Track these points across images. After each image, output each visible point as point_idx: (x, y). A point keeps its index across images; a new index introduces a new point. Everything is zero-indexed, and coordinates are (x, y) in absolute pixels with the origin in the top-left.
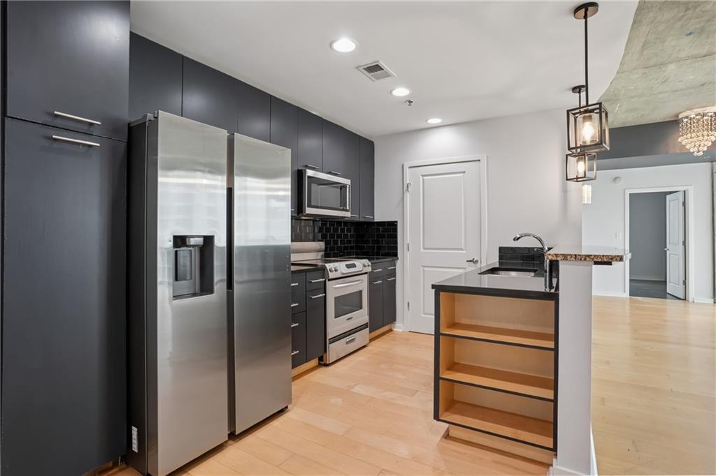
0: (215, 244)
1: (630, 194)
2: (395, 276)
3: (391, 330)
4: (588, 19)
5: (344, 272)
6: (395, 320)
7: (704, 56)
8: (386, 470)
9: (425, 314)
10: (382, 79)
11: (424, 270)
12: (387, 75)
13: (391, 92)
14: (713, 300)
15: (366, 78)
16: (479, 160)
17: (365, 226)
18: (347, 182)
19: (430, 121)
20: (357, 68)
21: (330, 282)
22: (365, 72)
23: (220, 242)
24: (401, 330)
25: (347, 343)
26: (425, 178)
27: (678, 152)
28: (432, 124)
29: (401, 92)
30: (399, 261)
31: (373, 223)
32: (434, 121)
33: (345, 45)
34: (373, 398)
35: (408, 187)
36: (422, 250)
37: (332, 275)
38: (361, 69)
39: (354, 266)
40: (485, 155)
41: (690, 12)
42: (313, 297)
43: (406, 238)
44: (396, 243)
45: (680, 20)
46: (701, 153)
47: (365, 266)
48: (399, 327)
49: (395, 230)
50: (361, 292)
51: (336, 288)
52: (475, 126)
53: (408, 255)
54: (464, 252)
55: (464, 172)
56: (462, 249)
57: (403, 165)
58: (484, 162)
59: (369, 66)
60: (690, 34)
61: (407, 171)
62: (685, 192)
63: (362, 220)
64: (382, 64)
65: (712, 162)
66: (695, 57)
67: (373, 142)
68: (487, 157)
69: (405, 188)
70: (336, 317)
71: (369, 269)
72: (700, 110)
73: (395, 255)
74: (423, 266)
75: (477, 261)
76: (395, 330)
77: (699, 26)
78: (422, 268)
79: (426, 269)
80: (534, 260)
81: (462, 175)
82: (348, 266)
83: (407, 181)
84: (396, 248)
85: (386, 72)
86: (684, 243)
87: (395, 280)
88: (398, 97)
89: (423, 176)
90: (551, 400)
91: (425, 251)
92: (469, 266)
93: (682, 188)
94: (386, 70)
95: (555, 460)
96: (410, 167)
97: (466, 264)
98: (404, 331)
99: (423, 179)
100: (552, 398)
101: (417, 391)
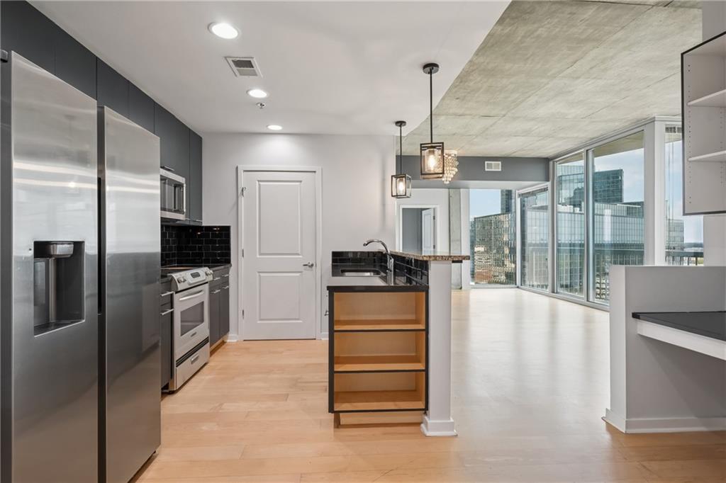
0: (85, 251)
1: (403, 209)
2: (228, 285)
3: (223, 343)
4: (433, 75)
5: (191, 282)
6: (229, 330)
7: (460, 115)
8: (304, 474)
9: (261, 320)
10: (246, 77)
11: (260, 276)
12: (255, 74)
13: (247, 92)
15: (229, 70)
16: (315, 172)
17: (191, 230)
18: (181, 180)
19: (270, 127)
20: (226, 58)
21: (178, 294)
22: (232, 64)
23: (91, 249)
24: (235, 341)
25: (192, 362)
26: (261, 183)
28: (271, 130)
29: (258, 93)
30: (232, 268)
31: (200, 228)
32: (273, 128)
33: (225, 30)
34: (249, 412)
35: (242, 191)
36: (258, 256)
37: (180, 287)
38: (230, 60)
39: (197, 275)
40: (320, 168)
41: (461, 84)
42: (163, 314)
43: (239, 243)
44: (229, 248)
45: (456, 87)
46: (448, 182)
47: (207, 275)
48: (232, 338)
49: (228, 236)
50: (203, 303)
51: (181, 301)
52: (312, 138)
53: (242, 261)
54: (301, 257)
55: (301, 182)
56: (298, 254)
57: (237, 168)
58: (319, 172)
59: (242, 59)
60: (457, 99)
61: (242, 175)
63: (192, 224)
64: (255, 62)
65: (449, 189)
66: (455, 115)
67: (201, 138)
68: (322, 169)
69: (239, 192)
70: (182, 335)
71: (210, 278)
73: (228, 261)
74: (259, 272)
75: (312, 265)
76: (228, 341)
77: (463, 94)
78: (258, 274)
79: (262, 274)
80: (360, 262)
81: (298, 183)
82: (194, 275)
83: (242, 185)
84: (229, 255)
85: (254, 71)
86: (434, 247)
87: (228, 289)
88: (252, 97)
89: (259, 181)
90: (423, 370)
91: (261, 257)
92: (305, 270)
93: (434, 206)
94: (255, 68)
95: (426, 417)
96: (245, 171)
97: (302, 268)
98: (238, 341)
99: (259, 185)
100: (424, 368)
101: (288, 395)
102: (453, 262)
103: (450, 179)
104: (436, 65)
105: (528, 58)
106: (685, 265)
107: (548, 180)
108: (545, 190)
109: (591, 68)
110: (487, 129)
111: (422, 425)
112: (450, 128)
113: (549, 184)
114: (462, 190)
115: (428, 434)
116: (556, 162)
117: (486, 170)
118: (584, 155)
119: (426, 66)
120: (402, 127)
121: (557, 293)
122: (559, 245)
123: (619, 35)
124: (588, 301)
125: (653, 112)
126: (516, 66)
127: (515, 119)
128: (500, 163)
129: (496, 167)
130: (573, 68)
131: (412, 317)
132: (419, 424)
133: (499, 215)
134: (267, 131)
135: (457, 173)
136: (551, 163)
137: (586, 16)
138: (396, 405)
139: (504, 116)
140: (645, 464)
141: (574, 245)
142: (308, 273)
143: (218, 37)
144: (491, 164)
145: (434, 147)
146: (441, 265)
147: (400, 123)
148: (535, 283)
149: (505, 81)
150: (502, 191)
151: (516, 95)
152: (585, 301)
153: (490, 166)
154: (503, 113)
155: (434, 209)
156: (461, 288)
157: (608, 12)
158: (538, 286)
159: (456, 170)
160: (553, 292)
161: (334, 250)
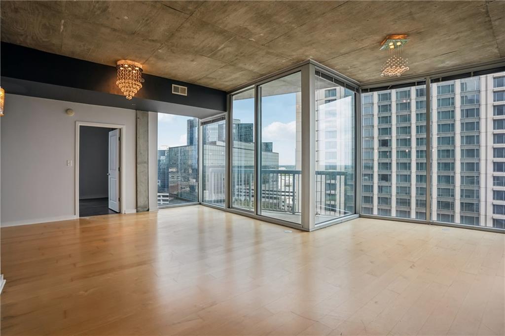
1: (80, 126)
14: (136, 210)
27: (116, 94)
62: (120, 129)
65: (136, 110)
86: (120, 169)
103: (133, 95)
107: (226, 111)
108: (223, 119)
113: (226, 114)
114: (149, 112)
116: (233, 95)
117: (173, 92)
128: (186, 88)
129: (183, 91)
133: (185, 146)
135: (142, 89)
136: (228, 96)
144: (178, 88)
153: (176, 89)
156: (148, 210)
160: (229, 207)
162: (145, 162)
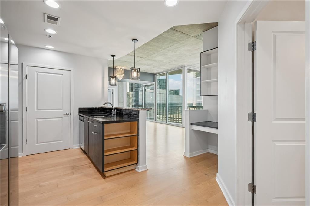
9: (38, 143)
10: (50, 24)
13: (45, 29)
15: (42, 19)
16: (70, 71)
19: (46, 46)
20: (44, 14)
22: (46, 17)
28: (47, 48)
29: (51, 31)
32: (48, 47)
35: (26, 76)
36: (36, 111)
43: (25, 104)
53: (26, 113)
54: (62, 110)
55: (62, 74)
56: (60, 109)
57: (22, 64)
58: (72, 71)
59: (53, 16)
61: (26, 68)
65: (119, 82)
68: (74, 70)
69: (24, 77)
72: (121, 67)
74: (36, 119)
75: (68, 114)
76: (19, 156)
78: (36, 120)
79: (38, 120)
81: (61, 75)
83: (25, 73)
88: (46, 32)
89: (37, 72)
90: (136, 150)
91: (37, 111)
92: (64, 116)
93: (113, 89)
94: (58, 22)
95: (138, 166)
96: (27, 66)
97: (63, 116)
98: (22, 157)
99: (38, 74)
100: (137, 149)
101: (73, 173)
102: (147, 110)
103: (121, 78)
104: (137, 40)
105: (158, 42)
106: (194, 110)
107: (154, 82)
108: (153, 85)
109: (174, 49)
110: (138, 61)
111: (136, 169)
112: (125, 59)
113: (154, 83)
114: (124, 82)
115: (139, 171)
116: (157, 75)
118: (166, 74)
119: (133, 40)
120: (114, 57)
121: (157, 121)
122: (157, 104)
123: (183, 42)
124: (166, 123)
125: (185, 64)
126: (154, 43)
127: (148, 59)
130: (170, 48)
131: (129, 131)
132: (134, 169)
133: (129, 92)
134: (45, 48)
135: (124, 76)
136: (155, 76)
137: (177, 35)
138: (127, 164)
139: (145, 58)
140: (196, 164)
141: (160, 104)
142: (67, 118)
143: (47, 5)
145: (136, 69)
146: (144, 112)
147: (113, 56)
148: (149, 118)
149: (149, 47)
150: (129, 83)
151: (151, 52)
152: (165, 123)
154: (145, 57)
155: (113, 90)
157: (182, 35)
158: (149, 119)
159: (124, 75)
160: (156, 121)
161: (79, 107)
162: (122, 102)
